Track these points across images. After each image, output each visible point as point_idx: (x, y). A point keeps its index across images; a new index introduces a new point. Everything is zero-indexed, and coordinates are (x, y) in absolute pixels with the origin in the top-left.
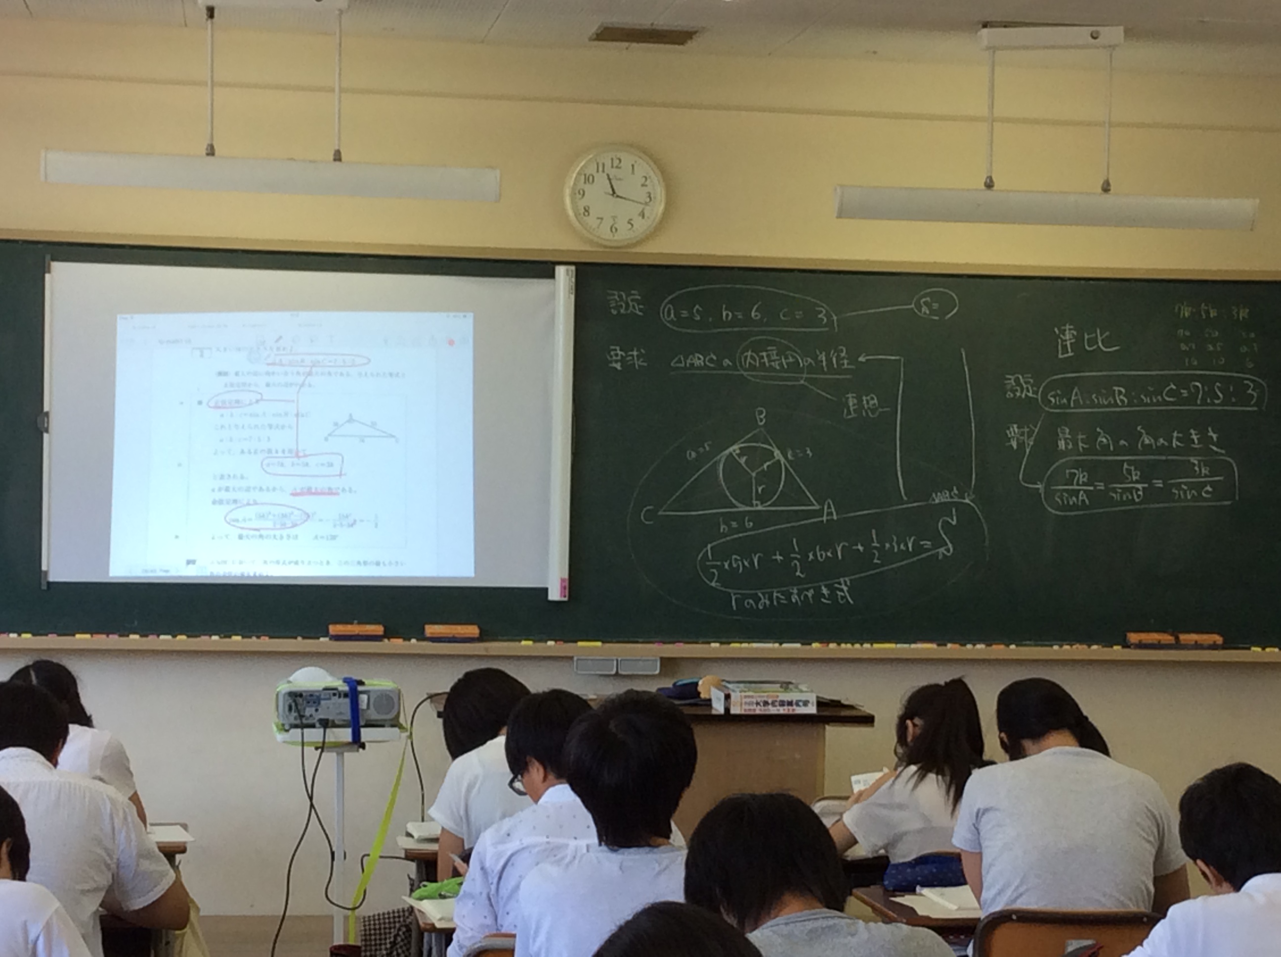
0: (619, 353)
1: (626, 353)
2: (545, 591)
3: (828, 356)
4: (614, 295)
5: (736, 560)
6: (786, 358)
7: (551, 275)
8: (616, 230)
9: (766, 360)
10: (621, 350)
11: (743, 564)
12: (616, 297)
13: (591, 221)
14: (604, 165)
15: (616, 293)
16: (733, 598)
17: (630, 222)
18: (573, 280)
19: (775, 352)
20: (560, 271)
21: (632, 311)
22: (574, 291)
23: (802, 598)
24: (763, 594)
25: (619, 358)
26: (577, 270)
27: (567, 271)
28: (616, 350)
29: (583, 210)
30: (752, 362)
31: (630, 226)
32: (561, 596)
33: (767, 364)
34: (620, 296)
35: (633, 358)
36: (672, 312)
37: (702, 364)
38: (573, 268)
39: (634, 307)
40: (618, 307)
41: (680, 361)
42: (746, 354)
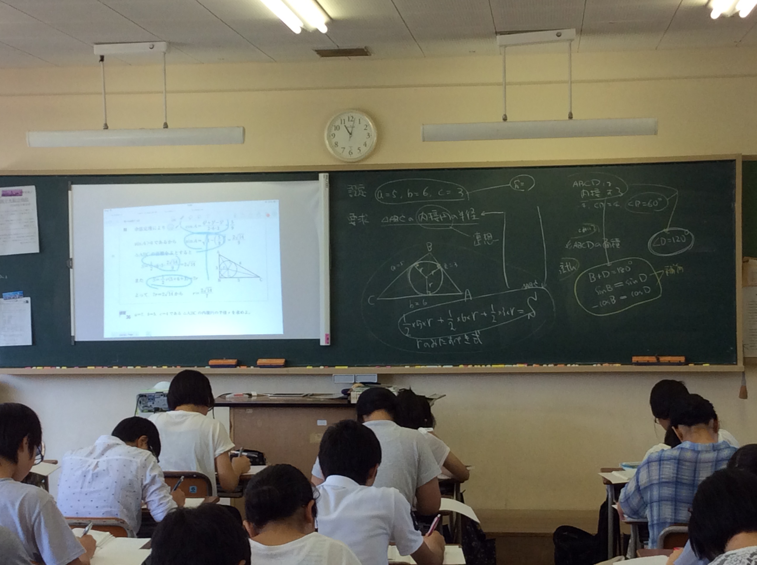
0: (355, 217)
1: (358, 216)
2: (318, 341)
3: (464, 213)
5: (419, 322)
6: (442, 215)
7: (317, 178)
8: (352, 153)
9: (431, 217)
10: (355, 215)
11: (422, 324)
12: (352, 188)
13: (339, 149)
14: (344, 120)
15: (352, 186)
16: (418, 342)
17: (359, 149)
18: (328, 180)
19: (436, 213)
20: (321, 176)
21: (360, 195)
22: (328, 187)
23: (455, 341)
24: (434, 340)
25: (354, 220)
26: (330, 176)
27: (324, 176)
28: (352, 215)
29: (334, 144)
30: (424, 218)
31: (359, 151)
32: (326, 343)
33: (432, 219)
34: (354, 187)
35: (361, 220)
36: (381, 194)
37: (398, 221)
38: (327, 174)
39: (361, 193)
40: (353, 193)
41: (386, 220)
42: (420, 215)
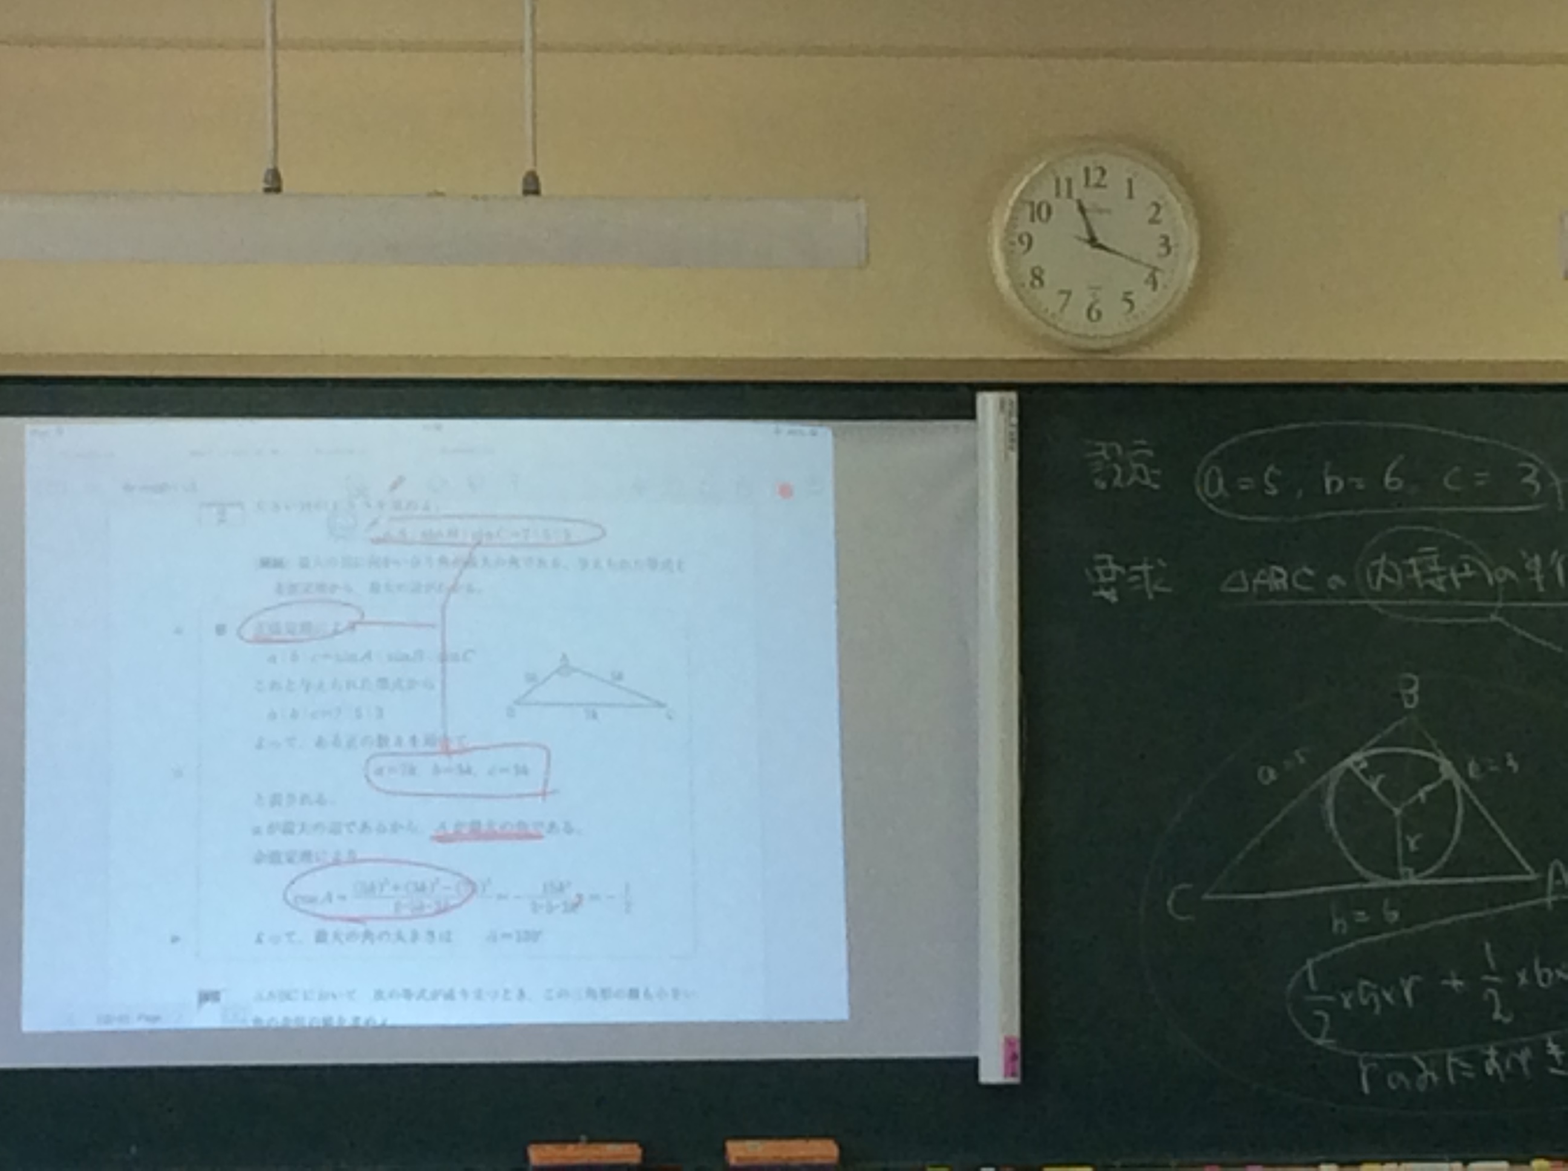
0: (1113, 567)
1: (1127, 567)
2: (973, 1064)
3: (1545, 561)
4: (1099, 449)
5: (1366, 989)
6: (1461, 569)
7: (970, 413)
8: (1099, 314)
9: (1417, 574)
10: (1116, 562)
11: (1382, 998)
12: (1103, 453)
13: (1048, 298)
14: (1069, 181)
15: (1103, 444)
16: (1364, 1069)
17: (1127, 298)
18: (1015, 420)
19: (1435, 557)
20: (988, 403)
21: (1136, 483)
22: (1015, 445)
23: (1508, 1066)
24: (1426, 1060)
25: (1112, 579)
26: (1021, 401)
27: (1002, 404)
28: (1104, 562)
29: (1030, 278)
30: (1390, 580)
31: (1127, 306)
32: (1006, 1075)
33: (1421, 585)
34: (1112, 451)
35: (1142, 581)
36: (1221, 481)
37: (1285, 586)
38: (1013, 396)
39: (1140, 473)
40: (1108, 477)
41: (1237, 583)
42: (1374, 563)
